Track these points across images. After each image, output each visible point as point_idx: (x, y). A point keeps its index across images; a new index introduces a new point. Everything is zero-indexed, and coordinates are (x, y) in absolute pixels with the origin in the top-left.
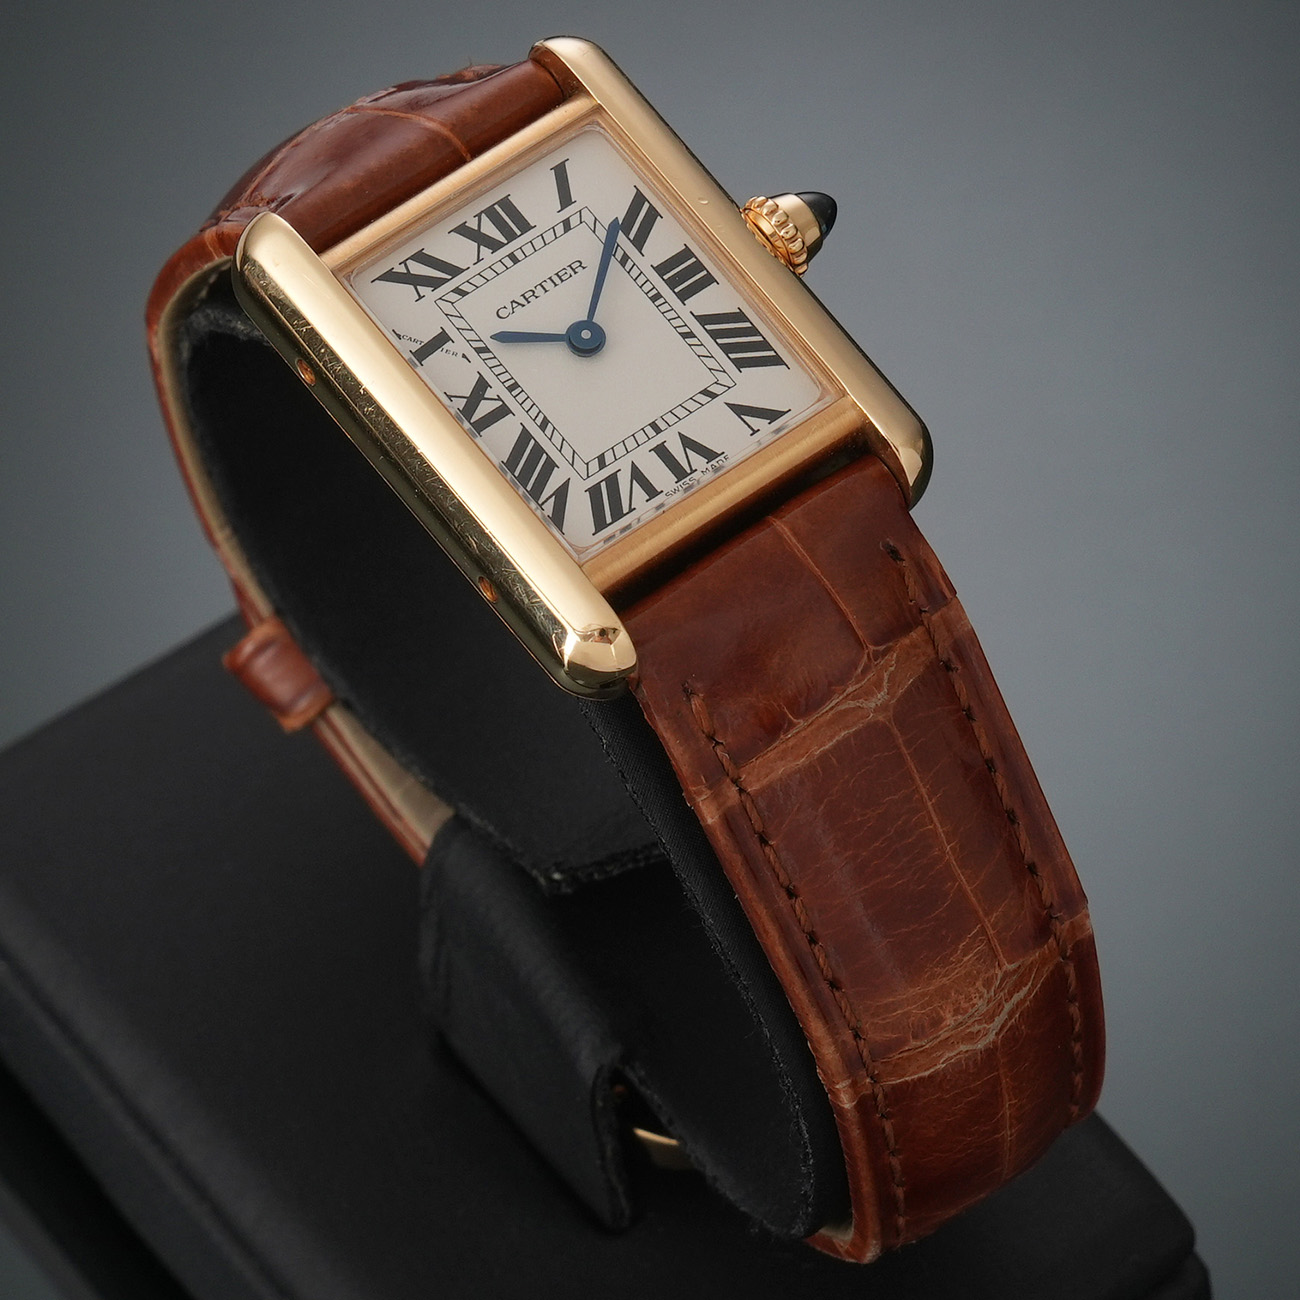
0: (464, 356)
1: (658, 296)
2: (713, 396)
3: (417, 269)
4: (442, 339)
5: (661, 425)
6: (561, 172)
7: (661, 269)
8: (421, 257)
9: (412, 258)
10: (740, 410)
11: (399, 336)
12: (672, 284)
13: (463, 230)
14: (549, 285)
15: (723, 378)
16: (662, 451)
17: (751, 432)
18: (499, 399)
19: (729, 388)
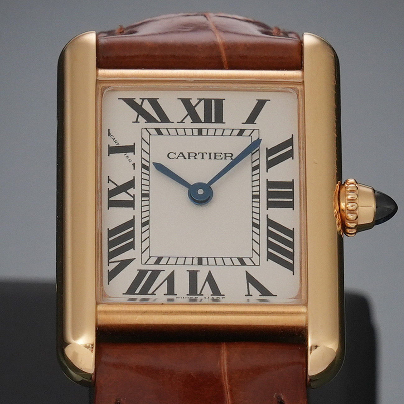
0: (134, 164)
1: (258, 197)
2: (243, 263)
3: (148, 107)
4: (130, 149)
5: (204, 261)
6: (261, 104)
7: (270, 184)
8: (154, 102)
9: (150, 100)
10: (250, 279)
11: (109, 134)
12: (270, 195)
13: (186, 102)
14: (206, 156)
15: (256, 258)
16: (193, 275)
17: (247, 294)
18: (133, 197)
19: (255, 265)
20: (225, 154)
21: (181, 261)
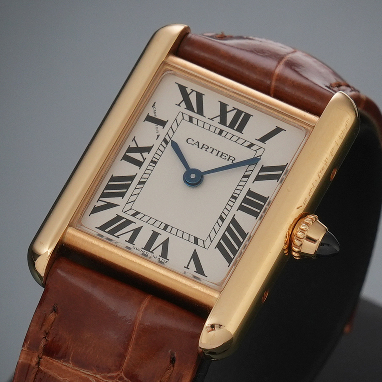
0: (158, 136)
1: (236, 198)
2: (196, 242)
3: (193, 98)
4: (162, 123)
5: (169, 229)
6: (278, 130)
7: (250, 193)
8: (199, 97)
9: (197, 93)
10: (195, 257)
11: (154, 105)
12: (245, 200)
13: (223, 106)
14: (215, 152)
15: (207, 243)
16: (155, 235)
17: (186, 266)
18: (144, 160)
19: (204, 247)
20: (230, 156)
21: (152, 221)
